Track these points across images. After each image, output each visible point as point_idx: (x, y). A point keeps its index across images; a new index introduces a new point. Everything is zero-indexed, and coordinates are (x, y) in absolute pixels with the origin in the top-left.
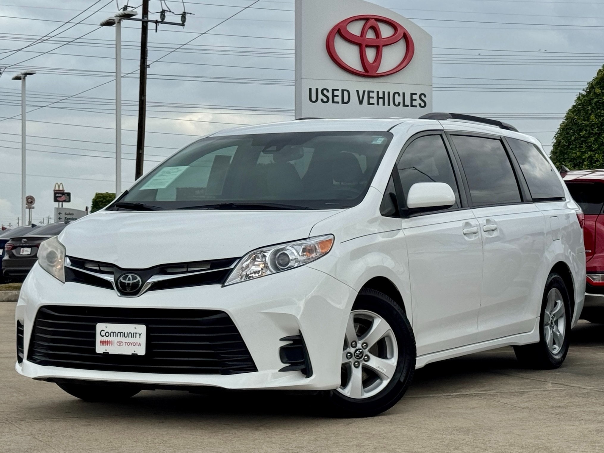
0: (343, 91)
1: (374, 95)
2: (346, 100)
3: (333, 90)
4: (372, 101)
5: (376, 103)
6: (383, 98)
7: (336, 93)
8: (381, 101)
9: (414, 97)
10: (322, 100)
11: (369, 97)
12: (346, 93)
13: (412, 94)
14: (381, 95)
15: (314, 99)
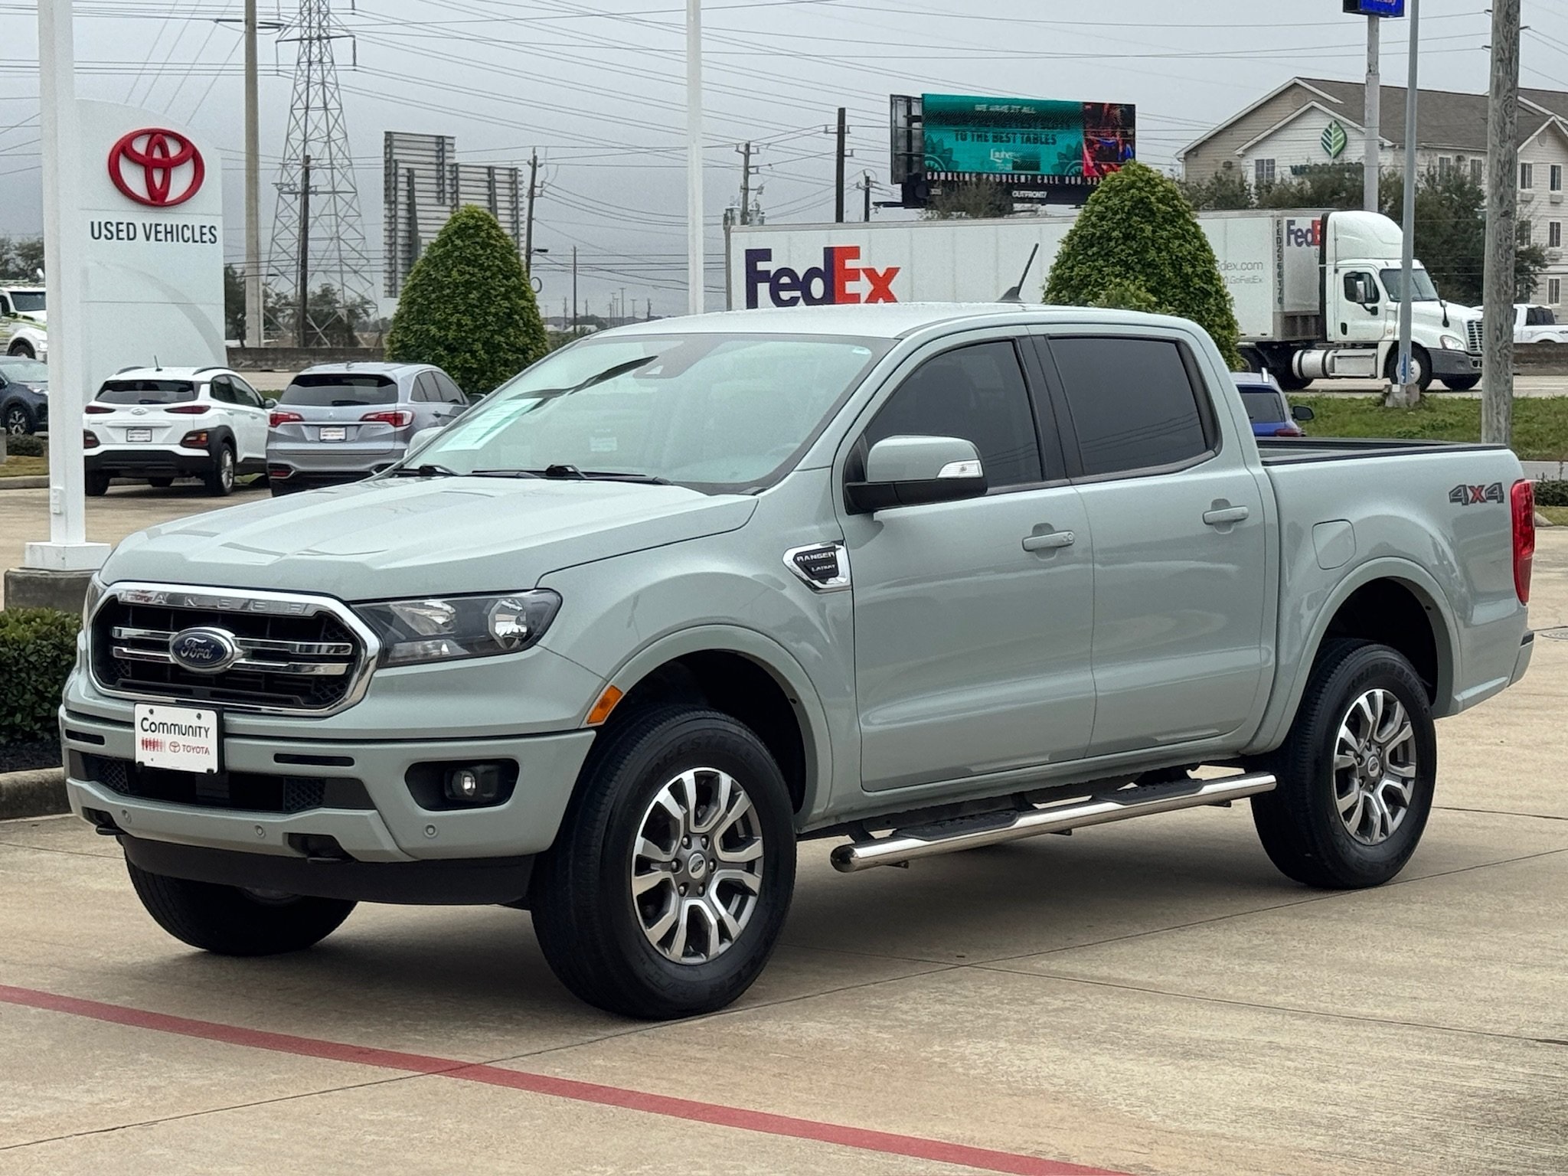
0: (128, 224)
1: (161, 228)
2: (131, 236)
3: (118, 224)
4: (160, 236)
5: (163, 238)
6: (171, 232)
7: (121, 227)
8: (169, 236)
9: (205, 230)
10: (106, 236)
11: (157, 232)
12: (131, 227)
13: (203, 227)
14: (169, 229)
15: (96, 235)
